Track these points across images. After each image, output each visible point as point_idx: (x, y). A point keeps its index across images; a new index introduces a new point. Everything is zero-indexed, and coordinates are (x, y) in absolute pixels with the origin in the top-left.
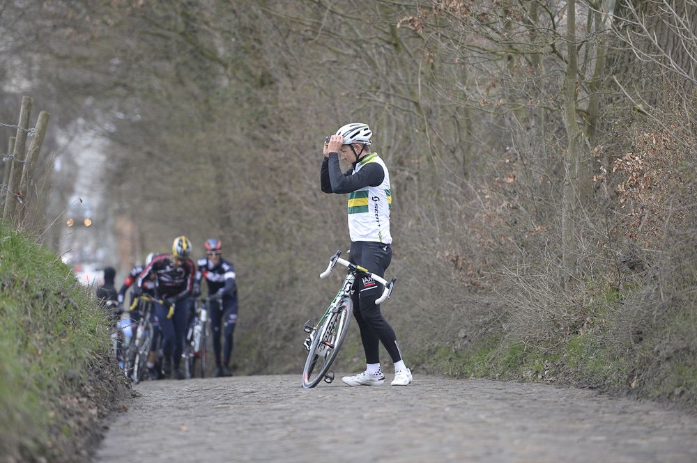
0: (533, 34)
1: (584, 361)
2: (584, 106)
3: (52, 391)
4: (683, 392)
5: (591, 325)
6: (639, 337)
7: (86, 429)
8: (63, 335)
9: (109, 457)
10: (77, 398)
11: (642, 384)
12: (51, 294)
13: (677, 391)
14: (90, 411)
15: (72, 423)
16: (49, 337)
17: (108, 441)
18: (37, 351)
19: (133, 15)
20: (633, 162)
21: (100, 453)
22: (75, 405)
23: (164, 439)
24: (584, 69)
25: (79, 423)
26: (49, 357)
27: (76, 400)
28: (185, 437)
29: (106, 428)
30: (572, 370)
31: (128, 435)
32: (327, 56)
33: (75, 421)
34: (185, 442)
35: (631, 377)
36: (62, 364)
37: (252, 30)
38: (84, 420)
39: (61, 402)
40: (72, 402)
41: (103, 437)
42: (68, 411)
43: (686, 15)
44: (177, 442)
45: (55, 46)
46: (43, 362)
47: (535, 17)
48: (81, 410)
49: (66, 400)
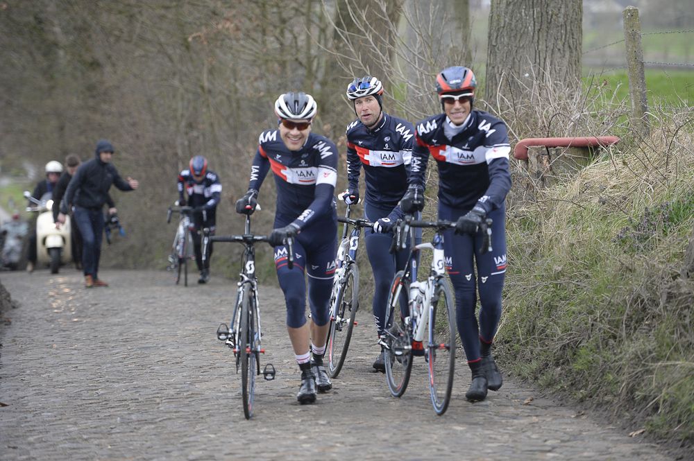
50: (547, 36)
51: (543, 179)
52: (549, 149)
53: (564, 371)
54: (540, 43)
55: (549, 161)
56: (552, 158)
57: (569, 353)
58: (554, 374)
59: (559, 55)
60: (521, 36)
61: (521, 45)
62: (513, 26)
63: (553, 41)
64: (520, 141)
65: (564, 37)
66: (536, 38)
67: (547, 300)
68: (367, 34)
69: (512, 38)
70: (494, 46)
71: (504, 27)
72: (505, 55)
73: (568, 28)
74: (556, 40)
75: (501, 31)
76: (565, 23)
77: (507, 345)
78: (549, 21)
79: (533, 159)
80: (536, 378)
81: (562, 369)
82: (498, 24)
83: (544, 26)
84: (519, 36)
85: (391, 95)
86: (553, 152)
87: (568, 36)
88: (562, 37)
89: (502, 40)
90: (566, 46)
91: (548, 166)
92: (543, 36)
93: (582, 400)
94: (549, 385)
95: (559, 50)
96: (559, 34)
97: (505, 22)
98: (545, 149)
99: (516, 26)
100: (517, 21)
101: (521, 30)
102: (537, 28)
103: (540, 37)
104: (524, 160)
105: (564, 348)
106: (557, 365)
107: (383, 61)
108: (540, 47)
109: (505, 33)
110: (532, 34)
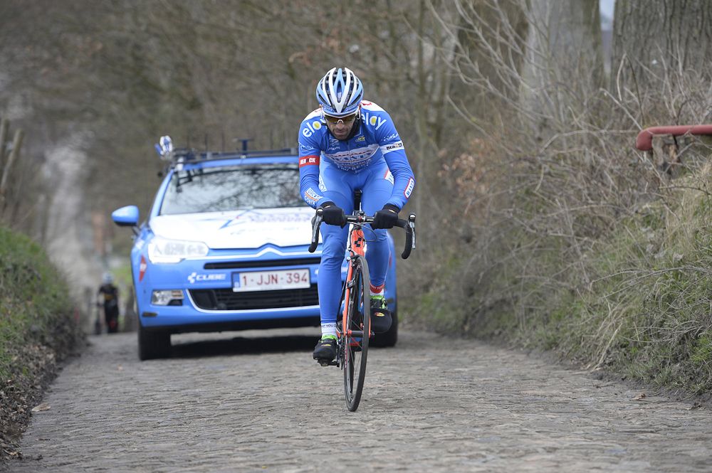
0: (394, 65)
1: (433, 312)
2: (432, 119)
3: (17, 341)
4: (500, 333)
5: (438, 285)
6: (471, 292)
7: (42, 369)
8: (30, 298)
9: (58, 391)
10: (39, 346)
11: (472, 327)
12: (20, 268)
13: (497, 332)
14: (48, 356)
15: (31, 364)
16: (18, 300)
17: (59, 379)
18: (7, 311)
19: (94, 56)
20: (468, 161)
21: (52, 387)
22: (36, 352)
23: (103, 377)
24: (432, 92)
25: (37, 365)
26: (17, 315)
27: (37, 348)
28: (119, 375)
29: (61, 369)
30: (424, 319)
31: (77, 374)
32: (240, 85)
33: (34, 363)
34: (119, 378)
35: (465, 322)
36: (26, 321)
37: (185, 66)
38: (42, 363)
39: (25, 350)
40: (34, 350)
41: (56, 376)
42: (29, 356)
43: (499, 50)
44: (113, 379)
45: (39, 82)
46: (11, 319)
47: (393, 52)
48: (40, 356)
49: (29, 348)
50: (681, 23)
51: (669, 172)
52: (677, 138)
53: (682, 367)
54: (673, 30)
55: (676, 152)
56: (681, 147)
57: (688, 345)
58: (672, 371)
59: (695, 44)
60: (651, 24)
61: (651, 34)
62: (641, 13)
63: (687, 28)
64: (642, 131)
65: (700, 23)
66: (668, 25)
67: (665, 292)
68: (476, 28)
69: (641, 27)
70: (620, 36)
71: (630, 14)
72: (632, 46)
73: (706, 13)
74: (691, 27)
75: (627, 18)
76: (702, 7)
77: (623, 350)
78: (683, 6)
79: (658, 149)
80: (652, 377)
81: (680, 366)
82: (624, 11)
83: (677, 12)
84: (648, 24)
85: (502, 93)
86: (682, 141)
87: (705, 23)
88: (698, 23)
89: (629, 28)
90: (703, 34)
91: (675, 157)
92: (675, 23)
93: (700, 393)
94: (667, 382)
95: (695, 39)
96: (695, 21)
97: (632, 8)
98: (671, 138)
99: (644, 13)
100: (646, 7)
101: (650, 16)
102: (669, 14)
103: (673, 23)
104: (648, 150)
105: (682, 341)
106: (676, 360)
107: (495, 57)
108: (673, 36)
109: (632, 21)
110: (663, 21)
